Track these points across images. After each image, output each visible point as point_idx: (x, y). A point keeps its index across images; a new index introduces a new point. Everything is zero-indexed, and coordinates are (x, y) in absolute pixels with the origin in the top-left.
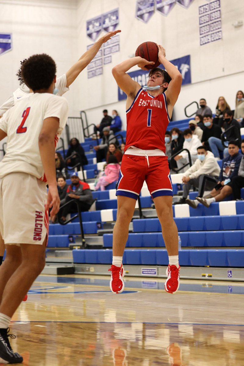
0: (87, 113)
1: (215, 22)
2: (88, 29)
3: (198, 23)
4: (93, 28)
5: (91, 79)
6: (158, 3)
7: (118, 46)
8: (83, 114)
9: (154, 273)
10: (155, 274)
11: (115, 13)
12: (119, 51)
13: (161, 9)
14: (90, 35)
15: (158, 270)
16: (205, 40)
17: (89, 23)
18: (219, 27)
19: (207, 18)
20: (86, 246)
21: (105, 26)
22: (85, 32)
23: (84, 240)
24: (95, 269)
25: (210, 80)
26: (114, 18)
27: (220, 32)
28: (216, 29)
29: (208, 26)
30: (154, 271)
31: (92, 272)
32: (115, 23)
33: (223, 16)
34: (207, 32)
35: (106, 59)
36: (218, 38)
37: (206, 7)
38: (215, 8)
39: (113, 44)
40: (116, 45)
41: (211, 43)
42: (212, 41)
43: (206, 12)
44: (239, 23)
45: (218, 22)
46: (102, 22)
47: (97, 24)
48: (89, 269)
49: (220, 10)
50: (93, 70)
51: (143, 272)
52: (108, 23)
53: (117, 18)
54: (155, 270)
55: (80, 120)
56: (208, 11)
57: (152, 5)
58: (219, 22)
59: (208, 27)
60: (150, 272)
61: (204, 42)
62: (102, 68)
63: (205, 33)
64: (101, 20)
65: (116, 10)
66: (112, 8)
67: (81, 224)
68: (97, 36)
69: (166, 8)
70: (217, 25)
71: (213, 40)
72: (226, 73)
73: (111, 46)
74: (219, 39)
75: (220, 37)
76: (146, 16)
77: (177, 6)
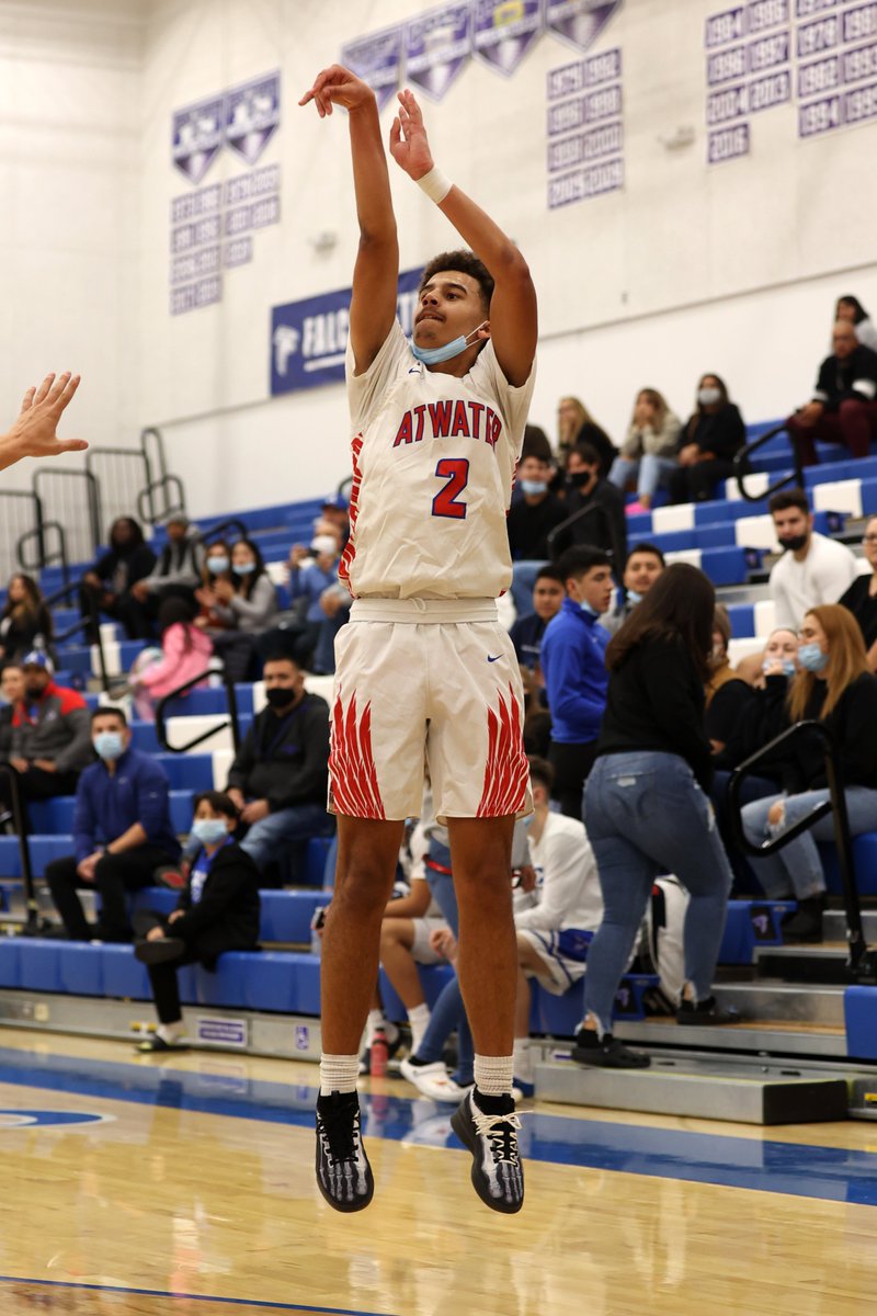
0: (169, 437)
1: (602, 129)
2: (177, 140)
3: (543, 130)
4: (195, 135)
5: (181, 318)
6: (413, 54)
7: (272, 205)
8: (152, 441)
9: (236, 1036)
10: (240, 1040)
11: (270, 87)
12: (277, 219)
13: (420, 78)
14: (183, 163)
15: (250, 1027)
16: (565, 190)
17: (181, 120)
18: (614, 144)
19: (573, 114)
20: (40, 923)
21: (232, 131)
22: (165, 153)
23: (33, 905)
24: (51, 1011)
25: (580, 332)
26: (264, 104)
27: (617, 166)
28: (605, 153)
29: (577, 142)
30: (239, 1029)
31: (41, 1022)
32: (265, 123)
33: (629, 107)
34: (574, 163)
35: (236, 248)
36: (607, 183)
37: (574, 73)
38: (604, 76)
39: (258, 193)
40: (268, 201)
41: (586, 203)
42: (589, 195)
43: (572, 90)
44: (681, 132)
45: (610, 126)
46: (223, 115)
47: (207, 125)
48: (33, 1011)
49: (618, 87)
50: (190, 287)
51: (202, 1030)
52: (243, 121)
53: (275, 104)
54: (240, 1026)
55: (140, 461)
56: (578, 90)
57: (392, 61)
58: (616, 129)
59: (576, 145)
60: (224, 1031)
61: (562, 198)
62: (219, 279)
63: (565, 166)
64: (222, 109)
65: (271, 77)
66: (260, 71)
67: (25, 845)
68: (207, 167)
69: (439, 75)
70: (608, 139)
71: (592, 190)
72: (635, 308)
73: (250, 201)
74: (614, 187)
75: (617, 182)
77: (477, 68)
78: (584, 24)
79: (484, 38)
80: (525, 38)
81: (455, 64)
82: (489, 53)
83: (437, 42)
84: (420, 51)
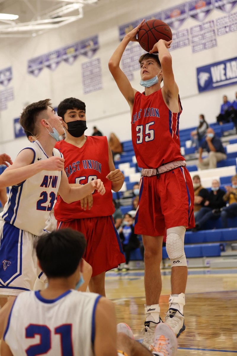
11: (9, 70)
13: (49, 66)
16: (88, 90)
19: (88, 73)
26: (8, 74)
32: (8, 78)
33: (103, 71)
37: (88, 65)
52: (3, 77)
53: (11, 74)
57: (41, 63)
65: (9, 68)
66: (7, 66)
69: (53, 66)
76: (36, 72)
77: (63, 64)
78: (90, 53)
79: (65, 57)
80: (75, 57)
81: (58, 63)
82: (66, 60)
83: (53, 59)
84: (48, 60)
